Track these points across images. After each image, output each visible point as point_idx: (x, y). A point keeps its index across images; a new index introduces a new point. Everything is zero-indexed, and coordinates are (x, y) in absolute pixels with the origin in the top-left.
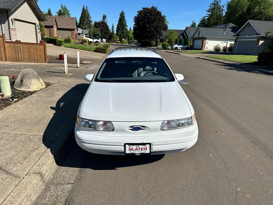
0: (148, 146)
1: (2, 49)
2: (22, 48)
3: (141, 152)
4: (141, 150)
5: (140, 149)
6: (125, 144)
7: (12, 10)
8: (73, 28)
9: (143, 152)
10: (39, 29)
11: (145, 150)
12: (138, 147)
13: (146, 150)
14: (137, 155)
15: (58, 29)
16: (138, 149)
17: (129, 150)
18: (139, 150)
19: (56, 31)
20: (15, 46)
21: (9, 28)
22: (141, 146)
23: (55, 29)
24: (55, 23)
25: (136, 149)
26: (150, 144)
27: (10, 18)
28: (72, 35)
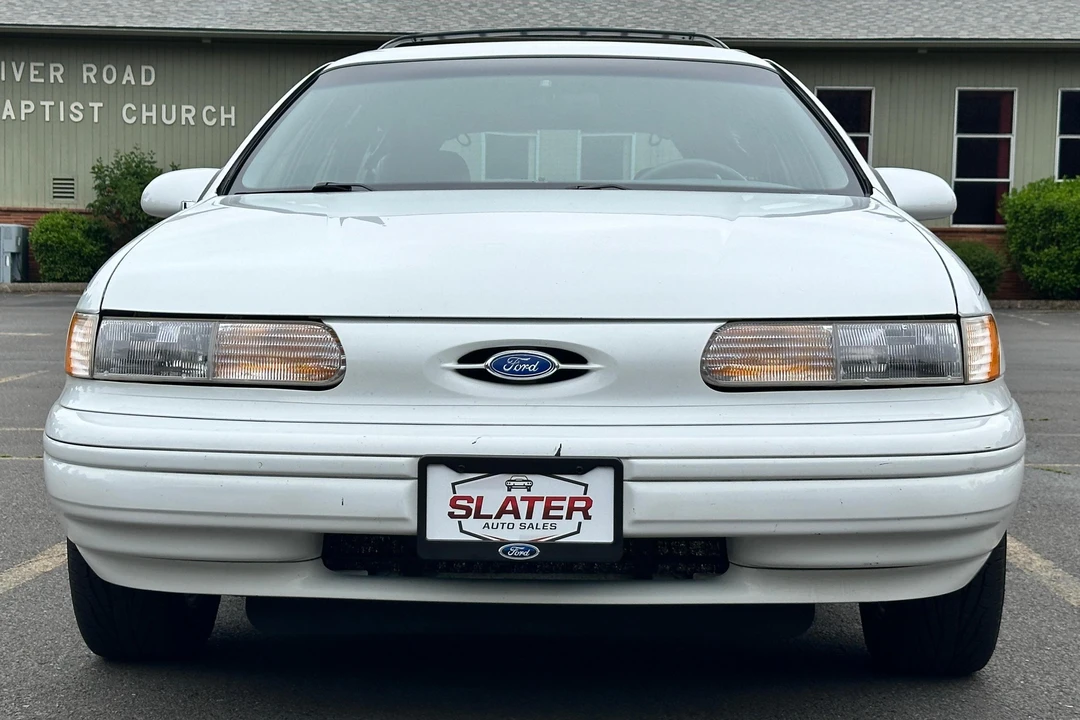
0: (600, 483)
3: (544, 535)
4: (546, 516)
5: (539, 507)
6: (426, 462)
9: (562, 529)
11: (578, 516)
12: (524, 493)
13: (587, 517)
14: (515, 554)
16: (523, 507)
17: (452, 515)
18: (529, 516)
22: (544, 486)
25: (509, 508)
26: (615, 465)
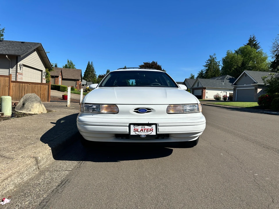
0: (154, 126)
1: (7, 88)
2: (26, 87)
3: (147, 134)
4: (147, 131)
6: (130, 124)
7: (22, 56)
8: (77, 79)
9: (149, 133)
10: (45, 76)
12: (144, 128)
13: (152, 131)
14: (143, 136)
15: (63, 79)
17: (134, 131)
18: (144, 131)
19: (60, 81)
20: (20, 85)
21: (17, 72)
22: (146, 127)
23: (60, 79)
24: (61, 74)
25: (142, 130)
26: (156, 124)
27: (19, 64)
28: (76, 84)
